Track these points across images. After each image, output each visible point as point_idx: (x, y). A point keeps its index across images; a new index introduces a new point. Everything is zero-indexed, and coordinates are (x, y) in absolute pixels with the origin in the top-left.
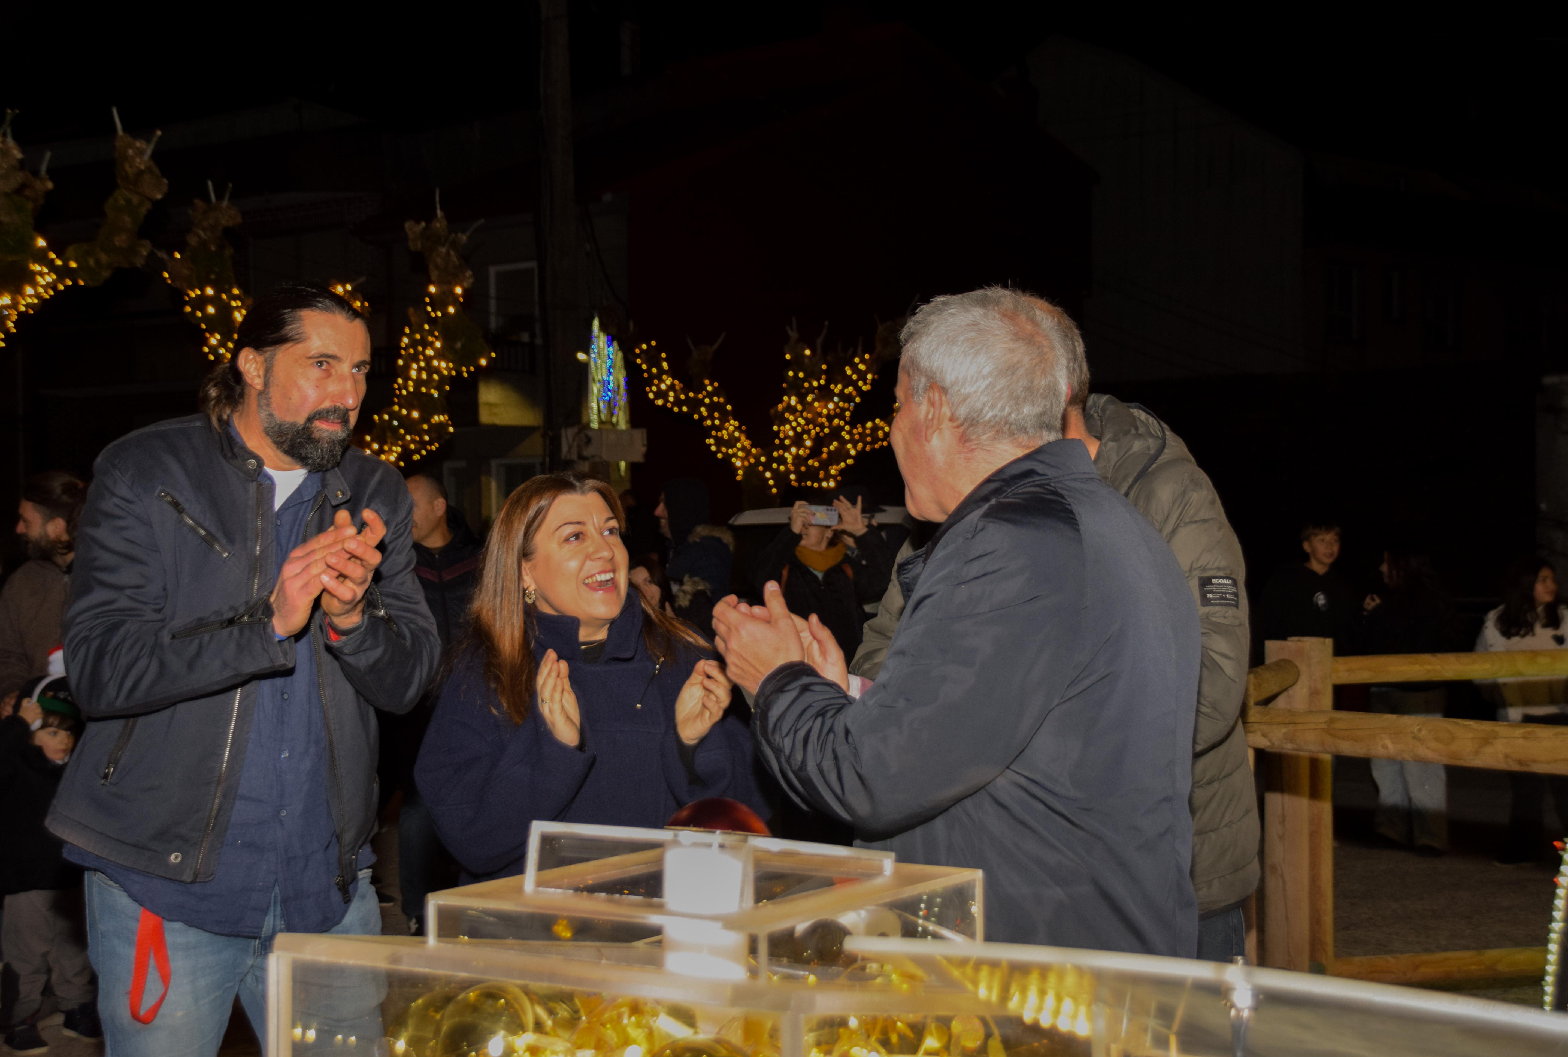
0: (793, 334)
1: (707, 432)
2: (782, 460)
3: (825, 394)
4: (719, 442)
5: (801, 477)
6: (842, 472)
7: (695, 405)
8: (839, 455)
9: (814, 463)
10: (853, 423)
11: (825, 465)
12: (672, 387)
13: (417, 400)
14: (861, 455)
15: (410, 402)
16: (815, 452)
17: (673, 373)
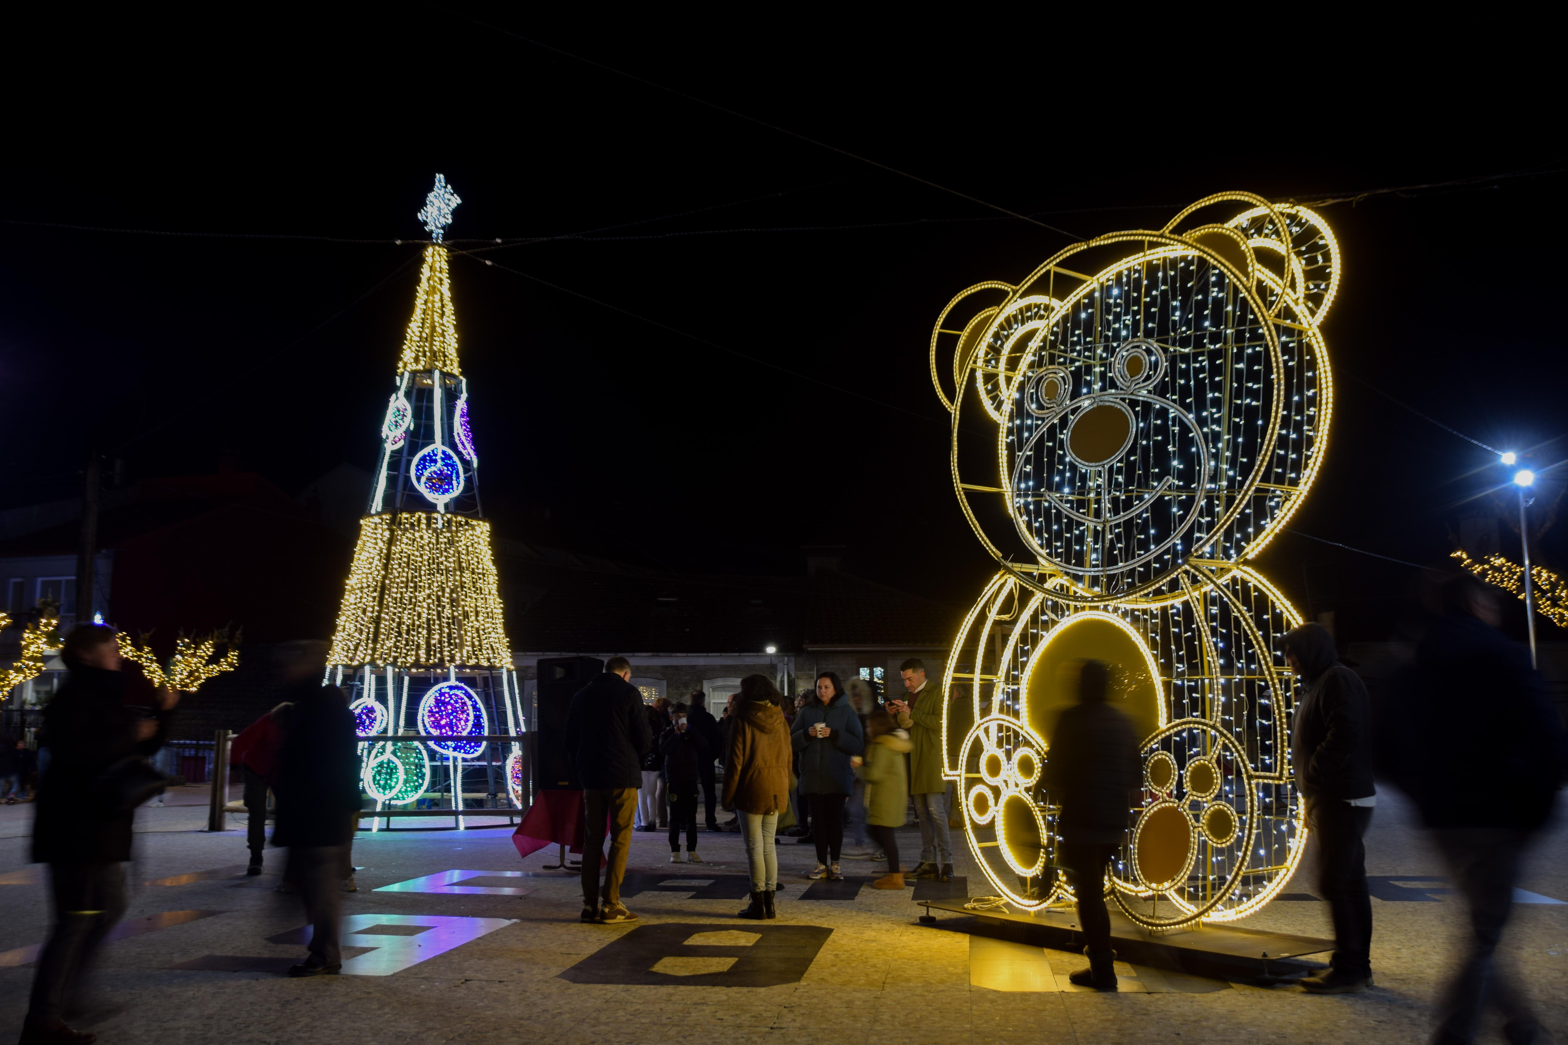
0: (181, 633)
1: (143, 668)
2: (174, 680)
3: (194, 655)
4: (150, 672)
5: (183, 686)
6: (200, 685)
7: (140, 657)
8: (199, 678)
9: (188, 681)
10: (204, 666)
11: (192, 682)
12: (131, 651)
13: (31, 658)
14: (208, 679)
15: (29, 659)
16: (188, 677)
17: (132, 645)
